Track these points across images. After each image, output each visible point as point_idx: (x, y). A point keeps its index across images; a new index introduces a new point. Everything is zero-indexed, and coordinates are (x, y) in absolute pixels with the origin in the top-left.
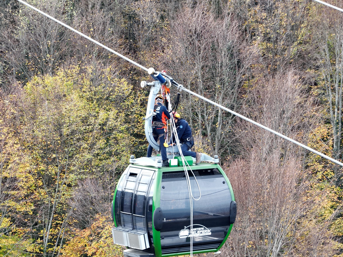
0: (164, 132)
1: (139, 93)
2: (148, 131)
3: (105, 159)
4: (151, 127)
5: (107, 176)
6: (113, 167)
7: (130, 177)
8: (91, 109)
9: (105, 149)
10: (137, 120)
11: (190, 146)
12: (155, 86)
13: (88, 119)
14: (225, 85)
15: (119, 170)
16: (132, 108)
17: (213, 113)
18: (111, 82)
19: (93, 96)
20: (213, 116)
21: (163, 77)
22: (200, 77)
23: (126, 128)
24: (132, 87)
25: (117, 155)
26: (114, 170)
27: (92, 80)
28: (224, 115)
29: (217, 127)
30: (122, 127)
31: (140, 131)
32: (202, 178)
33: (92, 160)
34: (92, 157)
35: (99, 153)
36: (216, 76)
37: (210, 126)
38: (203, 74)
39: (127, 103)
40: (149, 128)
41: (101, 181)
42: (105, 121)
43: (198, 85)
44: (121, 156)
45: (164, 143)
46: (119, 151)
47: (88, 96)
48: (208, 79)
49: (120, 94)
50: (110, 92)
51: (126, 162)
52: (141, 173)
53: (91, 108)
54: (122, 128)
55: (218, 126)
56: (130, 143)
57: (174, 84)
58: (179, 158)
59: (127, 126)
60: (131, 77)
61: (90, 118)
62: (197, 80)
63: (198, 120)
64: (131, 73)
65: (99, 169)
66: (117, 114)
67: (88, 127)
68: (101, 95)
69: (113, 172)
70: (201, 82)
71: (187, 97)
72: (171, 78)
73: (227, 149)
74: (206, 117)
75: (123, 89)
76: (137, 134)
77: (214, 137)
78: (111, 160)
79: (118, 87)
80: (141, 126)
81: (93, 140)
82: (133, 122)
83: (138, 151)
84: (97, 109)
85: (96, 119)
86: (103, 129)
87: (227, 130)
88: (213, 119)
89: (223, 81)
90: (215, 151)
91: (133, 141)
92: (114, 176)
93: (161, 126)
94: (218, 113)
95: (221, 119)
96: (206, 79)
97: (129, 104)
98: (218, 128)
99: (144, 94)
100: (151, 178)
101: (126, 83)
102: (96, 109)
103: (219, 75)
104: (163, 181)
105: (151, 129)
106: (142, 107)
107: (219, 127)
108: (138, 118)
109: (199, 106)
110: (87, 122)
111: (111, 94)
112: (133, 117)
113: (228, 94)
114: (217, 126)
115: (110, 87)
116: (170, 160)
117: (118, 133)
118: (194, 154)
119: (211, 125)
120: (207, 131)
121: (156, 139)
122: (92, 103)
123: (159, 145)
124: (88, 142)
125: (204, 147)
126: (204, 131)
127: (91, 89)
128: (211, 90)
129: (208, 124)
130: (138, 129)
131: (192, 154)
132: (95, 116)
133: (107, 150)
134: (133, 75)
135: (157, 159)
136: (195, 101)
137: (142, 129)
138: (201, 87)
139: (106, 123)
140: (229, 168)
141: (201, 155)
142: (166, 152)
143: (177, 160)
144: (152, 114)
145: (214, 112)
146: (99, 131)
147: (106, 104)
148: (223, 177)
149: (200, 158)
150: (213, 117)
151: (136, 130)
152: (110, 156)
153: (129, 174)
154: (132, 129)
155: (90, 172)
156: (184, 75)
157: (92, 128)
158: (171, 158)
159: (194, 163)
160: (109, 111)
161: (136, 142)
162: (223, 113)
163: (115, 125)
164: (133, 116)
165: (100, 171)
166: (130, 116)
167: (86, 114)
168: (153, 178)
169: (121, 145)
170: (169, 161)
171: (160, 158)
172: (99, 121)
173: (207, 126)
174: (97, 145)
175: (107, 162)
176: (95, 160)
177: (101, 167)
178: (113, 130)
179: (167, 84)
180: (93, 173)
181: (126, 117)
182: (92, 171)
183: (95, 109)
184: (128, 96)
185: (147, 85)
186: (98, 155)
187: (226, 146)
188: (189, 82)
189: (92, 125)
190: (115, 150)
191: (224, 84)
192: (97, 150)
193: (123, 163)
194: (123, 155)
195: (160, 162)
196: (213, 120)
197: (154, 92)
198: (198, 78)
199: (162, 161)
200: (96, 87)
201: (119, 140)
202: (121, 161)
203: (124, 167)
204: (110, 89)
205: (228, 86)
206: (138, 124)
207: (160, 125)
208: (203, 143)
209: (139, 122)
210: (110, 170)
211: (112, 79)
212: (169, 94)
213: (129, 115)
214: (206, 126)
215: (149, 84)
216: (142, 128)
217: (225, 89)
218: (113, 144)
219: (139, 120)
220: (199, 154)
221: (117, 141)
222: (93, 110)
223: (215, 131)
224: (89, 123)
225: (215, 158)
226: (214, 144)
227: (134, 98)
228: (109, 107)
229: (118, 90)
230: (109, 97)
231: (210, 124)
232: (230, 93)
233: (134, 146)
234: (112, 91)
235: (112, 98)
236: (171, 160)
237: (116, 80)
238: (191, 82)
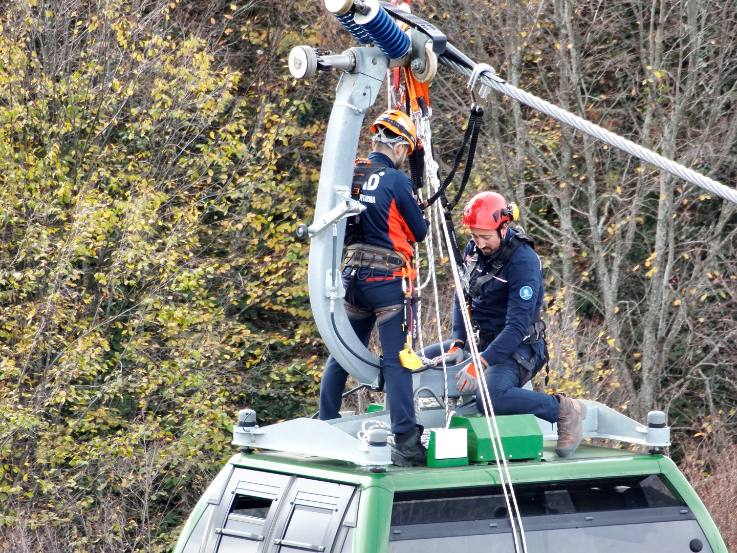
0: (403, 295)
1: (268, 107)
2: (324, 290)
3: (100, 433)
4: (338, 272)
5: (115, 516)
6: (142, 470)
7: (232, 516)
8: (32, 185)
9: (102, 382)
10: (261, 241)
11: (530, 367)
12: (360, 68)
13: (20, 238)
14: (692, 70)
15: (170, 488)
16: (234, 181)
17: (633, 208)
18: (134, 55)
19: (45, 125)
20: (631, 219)
21: (400, 24)
22: (568, 30)
23: (208, 281)
24: (233, 77)
25: (163, 414)
26: (148, 489)
27: (38, 45)
28: (686, 214)
29: (649, 274)
30: (186, 273)
31: (275, 295)
32: (589, 524)
33: (39, 438)
34: (37, 422)
35: (70, 404)
36: (646, 26)
37: (615, 268)
38: (584, 14)
39: (209, 157)
40: (329, 278)
41: (85, 540)
42: (105, 248)
43: (558, 70)
44: (183, 418)
45: (402, 348)
46: (169, 393)
47: (19, 126)
48: (604, 39)
49: (177, 113)
50: (128, 105)
51: (208, 447)
52: (290, 498)
53: (36, 180)
54: (188, 279)
55: (655, 270)
56: (223, 352)
57: (453, 64)
58: (475, 421)
59: (211, 269)
60: (228, 31)
61: (30, 229)
62: (552, 46)
63: (556, 243)
64: (228, 10)
65: (72, 482)
66: (163, 208)
67: (18, 275)
68: (84, 118)
69: (142, 493)
70: (574, 53)
71: (502, 131)
72: (437, 33)
73: (701, 386)
74: (597, 229)
75: (193, 88)
76: (257, 309)
77: (635, 323)
78: (135, 435)
79: (168, 77)
80: (277, 269)
81: (46, 339)
82: (242, 251)
83: (263, 392)
84: (65, 188)
85: (60, 234)
86: (93, 287)
87: (698, 290)
88: (630, 235)
89: (683, 48)
90: (641, 394)
91: (241, 344)
92: (144, 514)
93: (386, 266)
94: (656, 205)
95: (672, 235)
96: (595, 42)
97: (223, 161)
98: (655, 283)
99: (293, 114)
100: (337, 517)
101: (204, 60)
102: (58, 187)
103: (662, 19)
104: (394, 537)
105: (340, 282)
106: (283, 178)
107: (661, 277)
108: (263, 231)
109: (560, 174)
110: (13, 252)
111: (134, 111)
112: (240, 226)
113: (707, 113)
114: (648, 269)
115: (125, 80)
116: (433, 435)
117: (167, 302)
118: (547, 405)
119: (621, 267)
120: (600, 296)
121: (362, 328)
122: (41, 155)
123: (377, 363)
124: (20, 350)
125: (589, 373)
126: (587, 296)
127: (31, 89)
128: (621, 96)
129: (609, 260)
130: (266, 284)
131: (540, 405)
132: (52, 221)
133: (113, 387)
134: (239, 19)
135: (367, 427)
136: (544, 148)
137: (287, 285)
138: (574, 78)
139: (109, 254)
140: (710, 478)
141: (583, 408)
142: (412, 394)
143: (462, 433)
144: (341, 208)
145: (637, 201)
146: (75, 295)
147: (108, 163)
148: (689, 516)
149: (576, 423)
150: (632, 229)
151: (254, 292)
152: (128, 416)
153: (229, 499)
154: (237, 288)
155: (30, 495)
156: (487, 18)
157: (39, 279)
158: (436, 426)
159: (548, 449)
160: (125, 199)
161: (253, 347)
162: (681, 209)
163: (151, 265)
164: (239, 221)
165: (75, 491)
166: (225, 223)
167: (10, 210)
168: (350, 519)
169: (181, 362)
170: (425, 439)
171: (383, 424)
172: (76, 247)
173: (602, 269)
174: (65, 366)
175: (111, 449)
176: (54, 438)
177: (81, 474)
178: (142, 288)
179: (416, 63)
180: (41, 501)
181: (204, 227)
182: (39, 493)
183: (53, 187)
184: (215, 126)
185: (319, 66)
186: (66, 410)
187: (693, 369)
188: (514, 52)
189: (38, 263)
190: (153, 387)
191: (685, 64)
192: (62, 387)
193: (192, 449)
194: (191, 411)
195: (383, 444)
196: (629, 243)
197: (356, 100)
198: (556, 35)
199: (391, 439)
200: (57, 79)
201: (173, 338)
202: (180, 443)
203: (194, 470)
204: (125, 88)
205: (705, 76)
206: (262, 263)
207: (381, 262)
208: (581, 355)
209: (270, 252)
210: (125, 484)
211: (137, 42)
212: (425, 112)
213: (221, 216)
214: (594, 272)
215: (327, 60)
216: (284, 280)
217: (691, 88)
218: (142, 359)
219: (270, 244)
220: (571, 406)
221: (163, 342)
222: (42, 190)
223: (641, 295)
224: (21, 256)
225: (652, 426)
226: (637, 361)
227: (245, 132)
228: (121, 175)
229: (166, 93)
230: (121, 126)
231: (617, 263)
232: (717, 108)
233: (245, 370)
234: (137, 100)
235: (137, 133)
236: (439, 432)
237: (154, 46)
238: (523, 54)
